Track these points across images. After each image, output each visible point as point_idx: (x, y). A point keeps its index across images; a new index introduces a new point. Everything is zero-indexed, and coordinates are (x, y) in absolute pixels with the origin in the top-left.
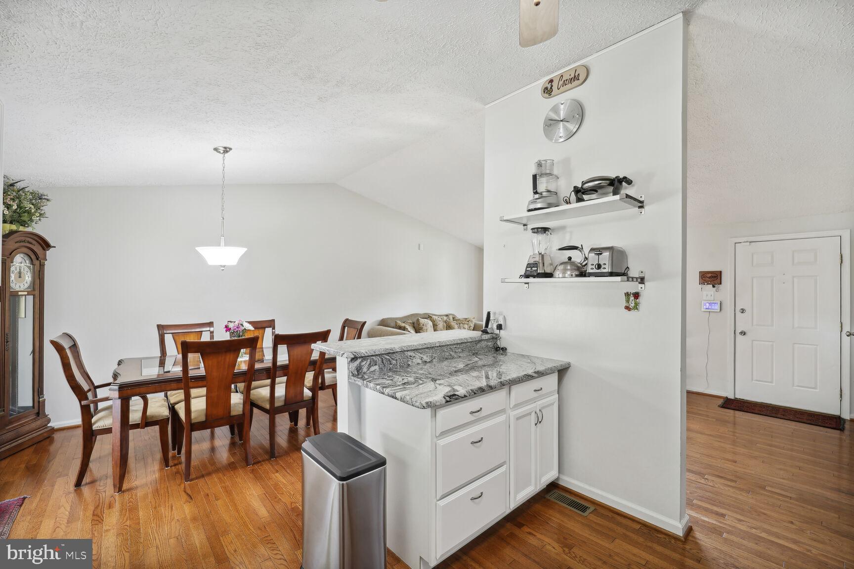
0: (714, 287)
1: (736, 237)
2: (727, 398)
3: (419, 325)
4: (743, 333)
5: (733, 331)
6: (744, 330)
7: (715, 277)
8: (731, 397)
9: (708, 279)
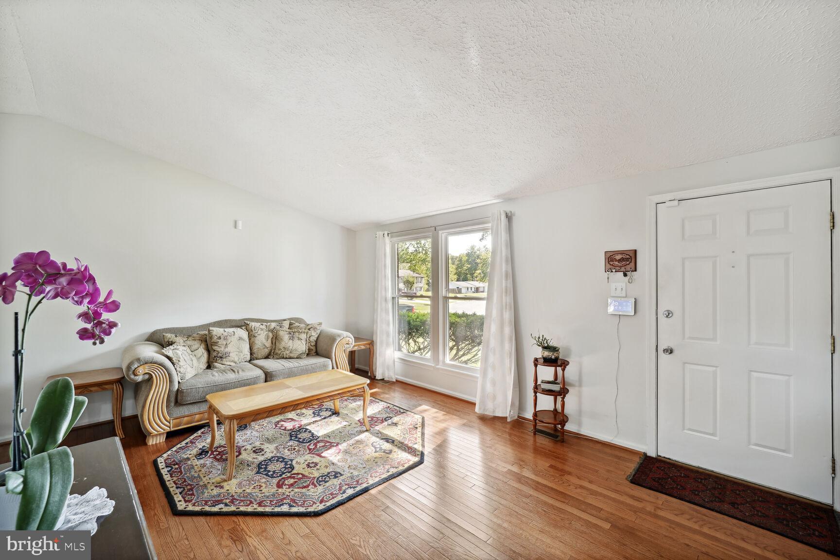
0: (625, 275)
1: (659, 193)
2: (645, 454)
3: (211, 338)
4: (670, 351)
5: (655, 347)
6: (672, 345)
7: (627, 260)
8: (652, 453)
9: (617, 263)
